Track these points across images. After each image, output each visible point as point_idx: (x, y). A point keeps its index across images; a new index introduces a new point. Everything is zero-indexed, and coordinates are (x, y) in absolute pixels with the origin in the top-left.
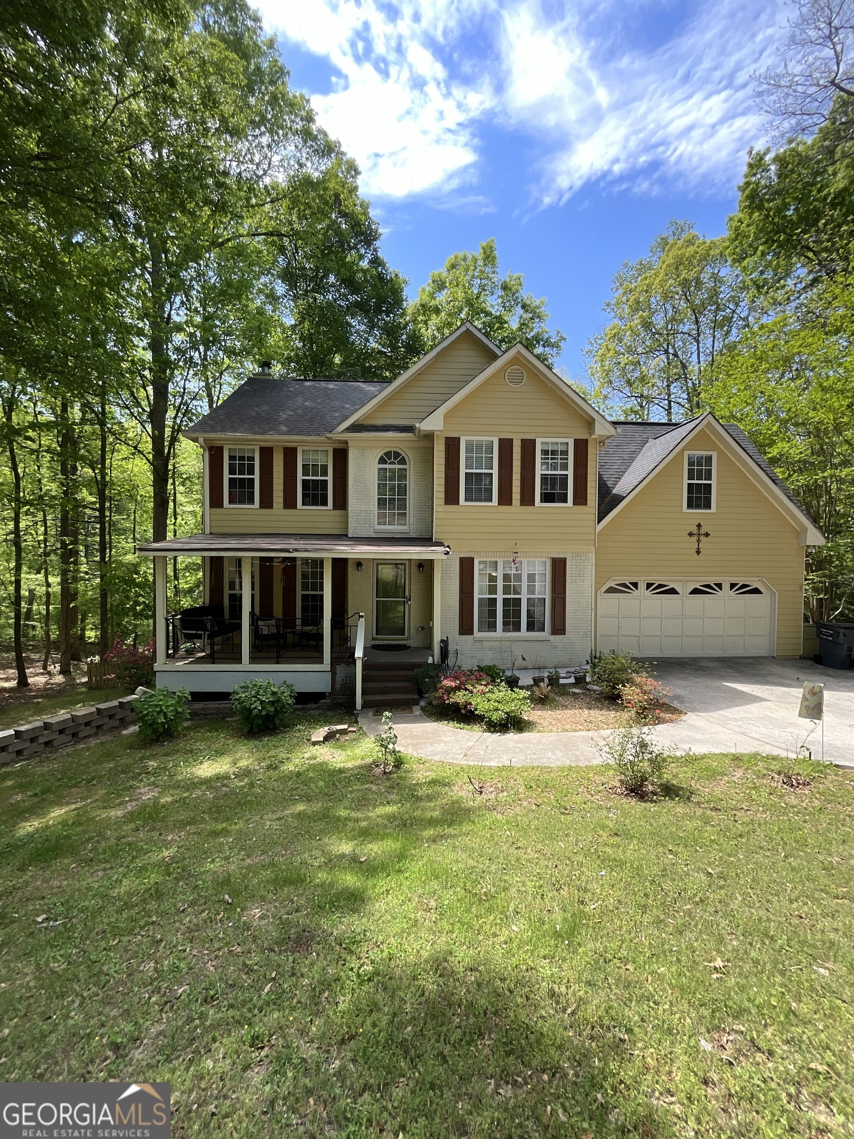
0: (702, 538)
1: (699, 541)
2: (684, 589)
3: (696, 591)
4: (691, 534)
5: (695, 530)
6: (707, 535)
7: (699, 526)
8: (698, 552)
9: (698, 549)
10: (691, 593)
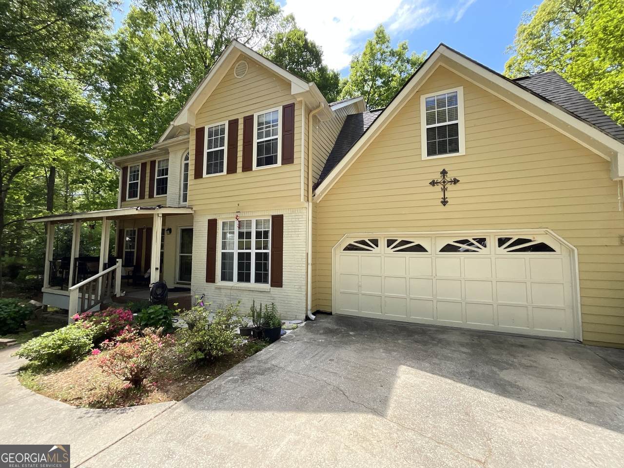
0: (448, 186)
1: (444, 190)
2: (433, 246)
3: (448, 248)
4: (433, 183)
5: (438, 177)
6: (455, 181)
7: (444, 173)
8: (444, 202)
9: (444, 198)
10: (442, 250)
